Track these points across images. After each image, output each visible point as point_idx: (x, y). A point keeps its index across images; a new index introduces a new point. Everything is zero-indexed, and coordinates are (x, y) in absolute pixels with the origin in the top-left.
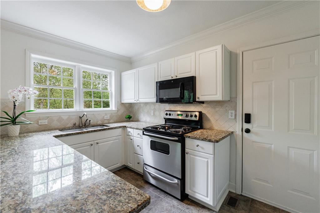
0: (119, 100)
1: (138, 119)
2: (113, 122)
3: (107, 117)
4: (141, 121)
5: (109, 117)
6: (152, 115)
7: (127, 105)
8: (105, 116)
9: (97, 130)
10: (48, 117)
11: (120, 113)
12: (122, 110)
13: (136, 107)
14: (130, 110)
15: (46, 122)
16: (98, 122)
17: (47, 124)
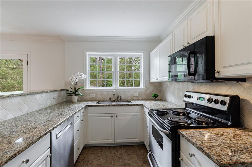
0: (147, 79)
1: (166, 99)
2: (142, 99)
3: (136, 94)
4: (168, 101)
5: (138, 94)
6: (176, 95)
7: (156, 84)
8: (134, 94)
9: (116, 105)
10: (95, 92)
11: (148, 91)
12: (151, 89)
13: (164, 86)
14: (160, 88)
15: (93, 95)
16: (128, 98)
17: (94, 96)
